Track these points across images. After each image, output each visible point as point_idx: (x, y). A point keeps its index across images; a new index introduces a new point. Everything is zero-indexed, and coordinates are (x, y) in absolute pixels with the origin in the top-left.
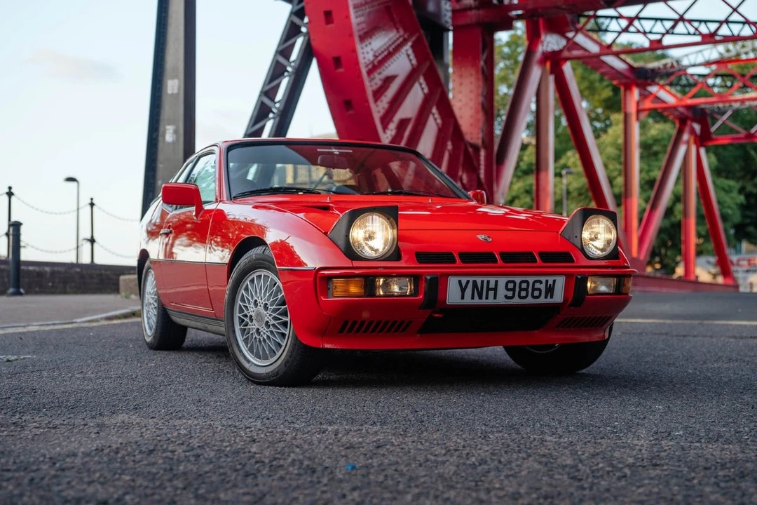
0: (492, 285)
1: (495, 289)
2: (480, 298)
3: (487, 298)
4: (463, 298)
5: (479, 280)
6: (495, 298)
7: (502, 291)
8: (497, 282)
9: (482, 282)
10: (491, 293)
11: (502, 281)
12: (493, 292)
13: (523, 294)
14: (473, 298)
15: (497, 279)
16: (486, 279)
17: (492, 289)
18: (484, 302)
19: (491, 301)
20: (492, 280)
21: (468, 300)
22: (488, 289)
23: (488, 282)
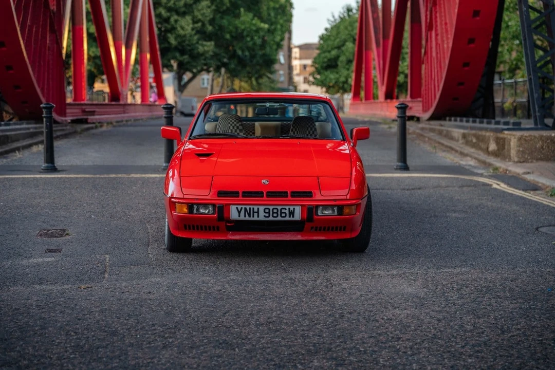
0: (256, 210)
1: (258, 212)
2: (250, 216)
3: (253, 217)
4: (239, 216)
5: (248, 207)
6: (258, 217)
7: (262, 214)
8: (258, 209)
9: (250, 208)
10: (256, 215)
11: (262, 208)
12: (257, 214)
13: (275, 215)
14: (245, 216)
15: (258, 207)
16: (252, 207)
17: (256, 212)
18: (251, 218)
19: (256, 218)
20: (256, 208)
21: (242, 217)
22: (254, 212)
23: (253, 208)
